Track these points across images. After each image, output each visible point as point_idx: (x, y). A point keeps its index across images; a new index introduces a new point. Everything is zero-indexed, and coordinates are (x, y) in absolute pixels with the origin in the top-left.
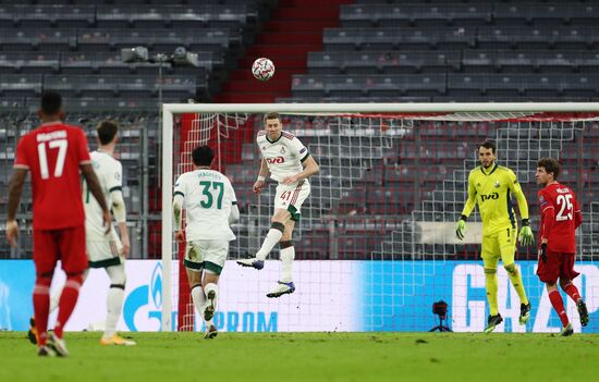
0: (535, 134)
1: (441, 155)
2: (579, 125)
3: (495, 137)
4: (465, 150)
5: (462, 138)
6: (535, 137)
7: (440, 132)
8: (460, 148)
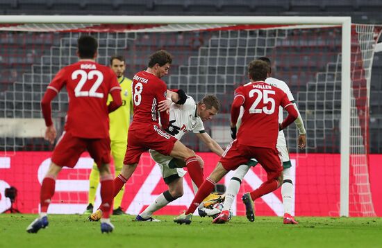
1: (12, 60)
2: (131, 35)
3: (59, 46)
4: (34, 56)
5: (31, 46)
7: (12, 41)
8: (29, 55)
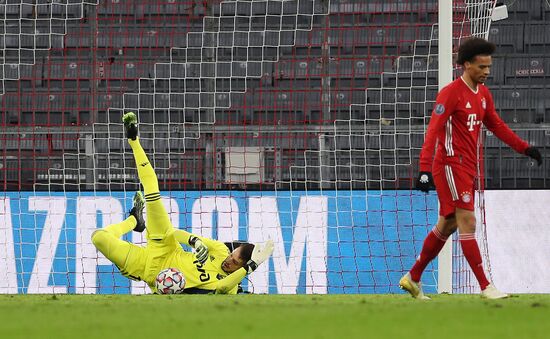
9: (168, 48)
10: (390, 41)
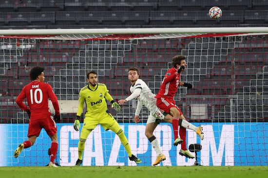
0: (109, 48)
1: (52, 60)
2: (135, 41)
3: (85, 50)
4: (67, 57)
5: (65, 50)
6: (109, 49)
7: (52, 46)
8: (64, 56)
9: (167, 63)
10: (261, 59)
